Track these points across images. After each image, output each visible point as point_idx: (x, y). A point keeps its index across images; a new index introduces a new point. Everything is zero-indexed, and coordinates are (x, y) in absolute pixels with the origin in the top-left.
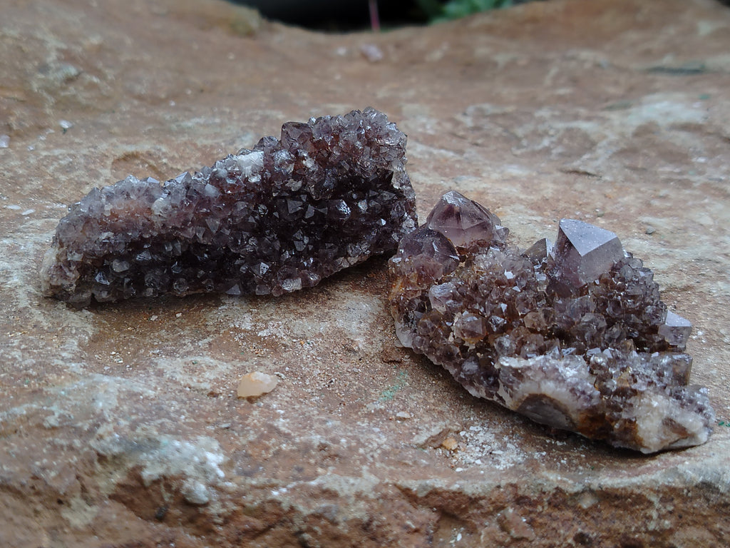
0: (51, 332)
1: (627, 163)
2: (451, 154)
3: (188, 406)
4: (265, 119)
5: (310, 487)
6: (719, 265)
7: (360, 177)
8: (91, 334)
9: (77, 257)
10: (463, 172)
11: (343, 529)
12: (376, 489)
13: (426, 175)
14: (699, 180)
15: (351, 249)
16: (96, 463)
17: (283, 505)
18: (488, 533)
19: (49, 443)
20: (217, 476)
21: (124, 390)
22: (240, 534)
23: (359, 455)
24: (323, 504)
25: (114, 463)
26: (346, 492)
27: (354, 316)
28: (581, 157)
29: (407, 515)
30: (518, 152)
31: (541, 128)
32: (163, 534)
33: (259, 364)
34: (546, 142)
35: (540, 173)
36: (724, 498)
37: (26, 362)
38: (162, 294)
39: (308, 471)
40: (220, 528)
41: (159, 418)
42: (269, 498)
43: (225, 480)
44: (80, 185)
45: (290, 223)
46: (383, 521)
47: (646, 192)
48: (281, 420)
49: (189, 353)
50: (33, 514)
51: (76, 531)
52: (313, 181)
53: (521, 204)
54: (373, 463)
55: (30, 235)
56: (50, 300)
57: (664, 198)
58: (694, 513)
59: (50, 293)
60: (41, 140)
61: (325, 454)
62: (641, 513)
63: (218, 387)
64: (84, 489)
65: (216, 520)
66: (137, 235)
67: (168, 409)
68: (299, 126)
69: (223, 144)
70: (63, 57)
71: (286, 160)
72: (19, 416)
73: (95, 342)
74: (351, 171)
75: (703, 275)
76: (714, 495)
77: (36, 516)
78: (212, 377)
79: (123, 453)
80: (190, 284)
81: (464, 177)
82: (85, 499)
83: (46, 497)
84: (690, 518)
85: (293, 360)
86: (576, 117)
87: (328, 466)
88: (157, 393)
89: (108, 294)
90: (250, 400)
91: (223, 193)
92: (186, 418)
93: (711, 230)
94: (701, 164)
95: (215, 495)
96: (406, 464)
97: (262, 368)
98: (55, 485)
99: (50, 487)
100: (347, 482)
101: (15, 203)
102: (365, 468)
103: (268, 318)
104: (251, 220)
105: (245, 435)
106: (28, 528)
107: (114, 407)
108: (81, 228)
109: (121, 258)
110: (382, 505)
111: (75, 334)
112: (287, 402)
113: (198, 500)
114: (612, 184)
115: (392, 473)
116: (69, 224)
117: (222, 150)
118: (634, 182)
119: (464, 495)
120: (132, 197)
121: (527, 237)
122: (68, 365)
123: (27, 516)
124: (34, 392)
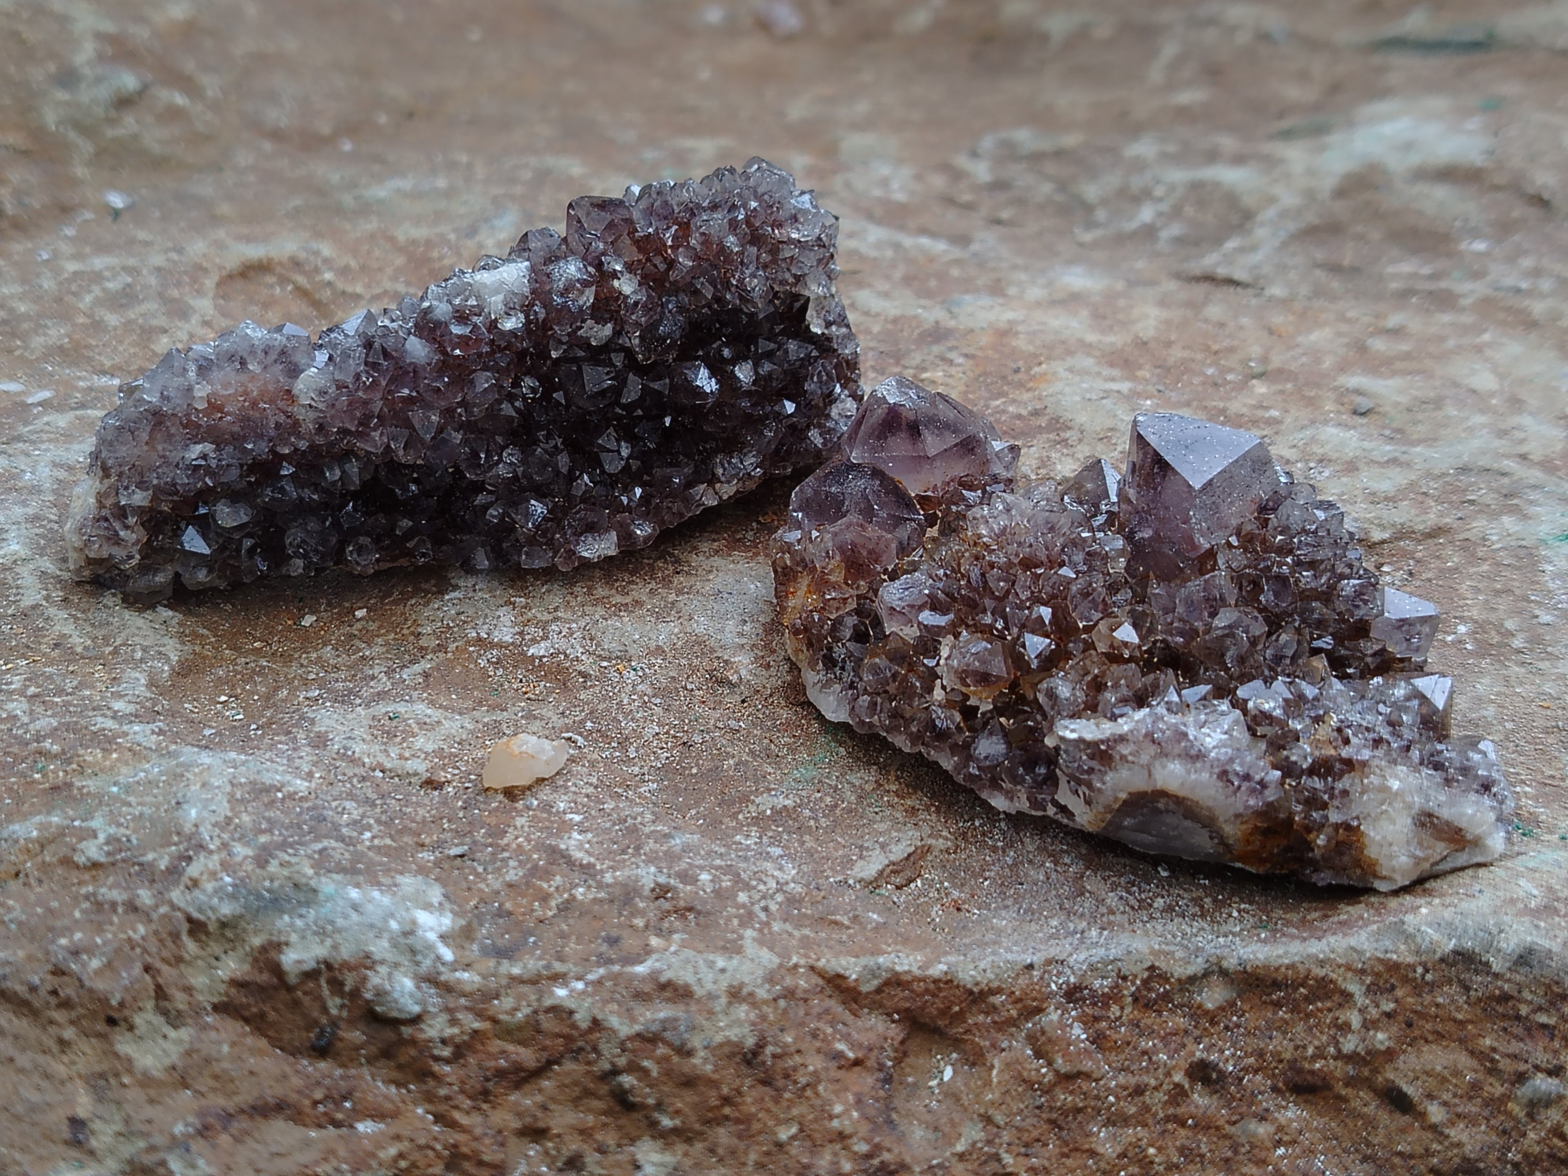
0: (90, 657)
1: (1319, 255)
2: (940, 247)
3: (378, 810)
4: (543, 177)
5: (634, 976)
6: (1506, 481)
7: (737, 311)
8: (174, 658)
9: (140, 498)
10: (968, 286)
11: (704, 1064)
12: (771, 978)
13: (886, 295)
14: (1472, 291)
15: (723, 465)
16: (185, 938)
17: (577, 1016)
18: (1008, 1065)
19: (87, 897)
20: (439, 958)
21: (243, 780)
22: (487, 1080)
23: (739, 906)
24: (662, 1012)
25: (223, 935)
26: (710, 986)
27: (730, 609)
28: (1221, 245)
29: (836, 1031)
30: (1088, 237)
31: (1137, 182)
32: (327, 1082)
33: (530, 716)
34: (1146, 214)
35: (1132, 284)
36: (1499, 983)
37: (38, 725)
38: (323, 569)
39: (630, 943)
40: (447, 1069)
41: (317, 839)
42: (548, 1002)
43: (454, 966)
44: (148, 333)
45: (590, 413)
46: (786, 1045)
47: (1357, 319)
48: (575, 835)
49: (381, 696)
50: (55, 1049)
51: (146, 1081)
52: (637, 324)
53: (1088, 354)
54: (767, 924)
55: (43, 447)
56: (88, 587)
57: (1396, 333)
58: (1437, 1016)
59: (86, 573)
60: (66, 237)
61: (667, 906)
62: (1326, 1017)
63: (444, 768)
64: (160, 993)
65: (436, 1052)
66: (264, 447)
67: (337, 818)
68: (604, 205)
69: (452, 237)
70: (109, 51)
71: (578, 280)
72: (22, 842)
73: (185, 676)
74: (718, 299)
75: (1472, 502)
76: (1479, 979)
77: (63, 1052)
78: (430, 747)
79: (241, 916)
80: (382, 548)
81: (968, 298)
82: (165, 1013)
83: (82, 1011)
84: (1429, 1026)
85: (600, 707)
86: (1212, 156)
87: (671, 932)
88: (313, 785)
89: (210, 571)
90: (510, 793)
91: (444, 353)
92: (374, 837)
93: (1494, 402)
94: (1479, 255)
95: (434, 1000)
96: (836, 923)
97: (536, 726)
98: (100, 985)
99: (91, 991)
100: (711, 965)
101: (12, 378)
102: (749, 933)
103: (547, 617)
104: (507, 409)
105: (499, 869)
106: (47, 1076)
107: (221, 819)
108: (145, 436)
109: (234, 496)
110: (785, 1011)
111: (142, 660)
112: (588, 796)
113: (400, 1011)
114: (1285, 303)
115: (805, 943)
116: (119, 429)
117: (450, 248)
118: (1333, 298)
119: (958, 987)
120: (251, 367)
121: (1098, 429)
122: (125, 728)
123: (44, 1052)
124: (55, 789)
